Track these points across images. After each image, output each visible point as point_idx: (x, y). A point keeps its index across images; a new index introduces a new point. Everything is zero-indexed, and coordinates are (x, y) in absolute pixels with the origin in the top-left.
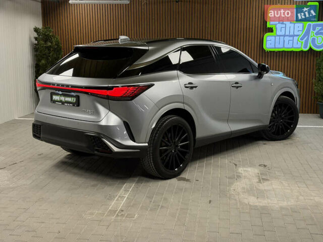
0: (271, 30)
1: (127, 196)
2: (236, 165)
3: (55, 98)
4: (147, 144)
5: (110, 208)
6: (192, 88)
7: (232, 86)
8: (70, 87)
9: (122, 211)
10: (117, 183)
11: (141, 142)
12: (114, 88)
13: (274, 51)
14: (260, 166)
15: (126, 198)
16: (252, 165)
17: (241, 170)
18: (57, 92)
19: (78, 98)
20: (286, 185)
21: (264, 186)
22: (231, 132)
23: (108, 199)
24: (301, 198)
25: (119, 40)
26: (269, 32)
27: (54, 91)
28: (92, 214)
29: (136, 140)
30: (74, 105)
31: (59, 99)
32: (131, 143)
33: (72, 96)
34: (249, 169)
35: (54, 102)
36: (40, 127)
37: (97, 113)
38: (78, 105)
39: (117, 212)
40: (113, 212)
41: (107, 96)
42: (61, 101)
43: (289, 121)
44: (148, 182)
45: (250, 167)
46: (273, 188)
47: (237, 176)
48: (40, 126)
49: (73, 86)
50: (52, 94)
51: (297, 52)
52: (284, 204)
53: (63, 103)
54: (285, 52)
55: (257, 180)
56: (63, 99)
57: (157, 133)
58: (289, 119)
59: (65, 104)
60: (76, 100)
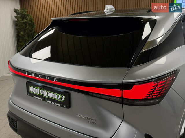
12: (134, 86)
25: (105, 10)
30: (62, 106)
35: (32, 95)
38: (69, 106)
42: (41, 96)
49: (60, 80)
50: (28, 84)
53: (45, 99)
59: (48, 101)
60: (65, 99)
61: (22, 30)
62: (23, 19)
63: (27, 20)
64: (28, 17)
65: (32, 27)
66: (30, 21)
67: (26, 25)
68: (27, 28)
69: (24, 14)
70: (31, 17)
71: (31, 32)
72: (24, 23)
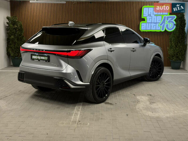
0: (144, 20)
1: (79, 113)
2: (135, 95)
3: (34, 57)
4: (89, 83)
5: (72, 120)
6: (111, 51)
7: (132, 51)
8: (44, 50)
9: (80, 121)
10: (71, 106)
11: (86, 82)
12: (71, 51)
13: (145, 32)
14: (148, 95)
15: (79, 114)
16: (143, 95)
17: (138, 97)
18: (35, 54)
19: (49, 57)
20: (166, 105)
21: (154, 106)
22: (131, 76)
23: (69, 115)
24: (176, 112)
25: (69, 24)
26: (143, 21)
27: (33, 53)
28: (63, 123)
29: (83, 81)
30: (46, 61)
31: (36, 58)
32: (80, 83)
33: (45, 56)
34: (143, 97)
35: (33, 59)
36: (24, 75)
37: (60, 65)
38: (49, 61)
39: (77, 122)
40: (74, 122)
41: (67, 56)
42: (38, 59)
43: (159, 70)
44: (89, 105)
45: (143, 96)
46: (159, 107)
47: (137, 101)
48: (24, 73)
49: (46, 50)
50: (32, 55)
51: (158, 32)
52: (168, 115)
53: (39, 60)
54: (151, 32)
55: (149, 103)
56: (39, 58)
57: (94, 77)
58: (159, 69)
59: (41, 61)
60: (48, 58)
61: (12, 34)
62: (14, 25)
63: (17, 26)
64: (18, 24)
65: (21, 32)
66: (20, 27)
67: (16, 30)
68: (17, 32)
69: (15, 21)
70: (21, 23)
71: (20, 36)
72: (14, 28)
